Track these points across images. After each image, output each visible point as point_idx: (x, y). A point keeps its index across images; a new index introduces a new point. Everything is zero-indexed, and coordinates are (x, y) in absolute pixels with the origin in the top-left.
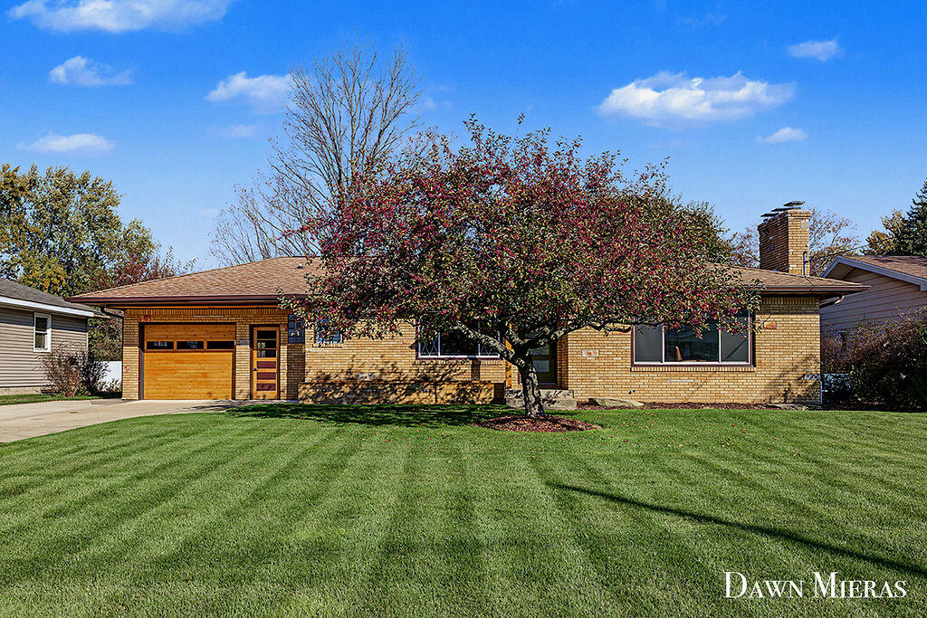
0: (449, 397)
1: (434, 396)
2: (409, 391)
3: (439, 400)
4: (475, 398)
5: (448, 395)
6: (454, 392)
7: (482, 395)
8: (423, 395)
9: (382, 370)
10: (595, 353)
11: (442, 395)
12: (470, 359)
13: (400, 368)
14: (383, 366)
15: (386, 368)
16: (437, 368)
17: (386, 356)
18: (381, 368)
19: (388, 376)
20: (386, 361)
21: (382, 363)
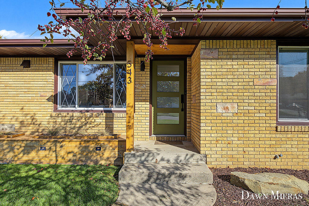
0: (70, 156)
1: (54, 155)
2: (28, 149)
3: (60, 159)
4: (99, 157)
5: (69, 153)
6: (76, 150)
7: (107, 154)
8: (42, 153)
9: (22, 123)
10: (233, 108)
11: (62, 153)
12: (105, 111)
13: (38, 120)
14: (22, 118)
15: (25, 120)
16: (74, 121)
17: (25, 108)
18: (21, 120)
19: (27, 128)
20: (24, 113)
21: (21, 115)
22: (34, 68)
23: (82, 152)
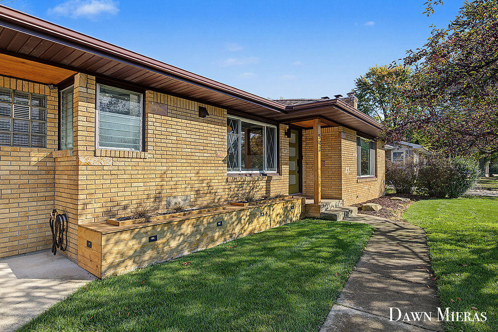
0: (278, 218)
1: (269, 219)
3: (272, 223)
4: (292, 214)
5: (278, 215)
6: (281, 211)
7: (296, 212)
8: (262, 220)
9: (198, 192)
11: (274, 216)
12: (263, 175)
13: (215, 188)
14: (198, 185)
15: (202, 189)
16: (245, 186)
17: (200, 172)
18: (196, 189)
19: (204, 199)
20: (200, 178)
21: (196, 182)
22: (210, 119)
23: (285, 211)
